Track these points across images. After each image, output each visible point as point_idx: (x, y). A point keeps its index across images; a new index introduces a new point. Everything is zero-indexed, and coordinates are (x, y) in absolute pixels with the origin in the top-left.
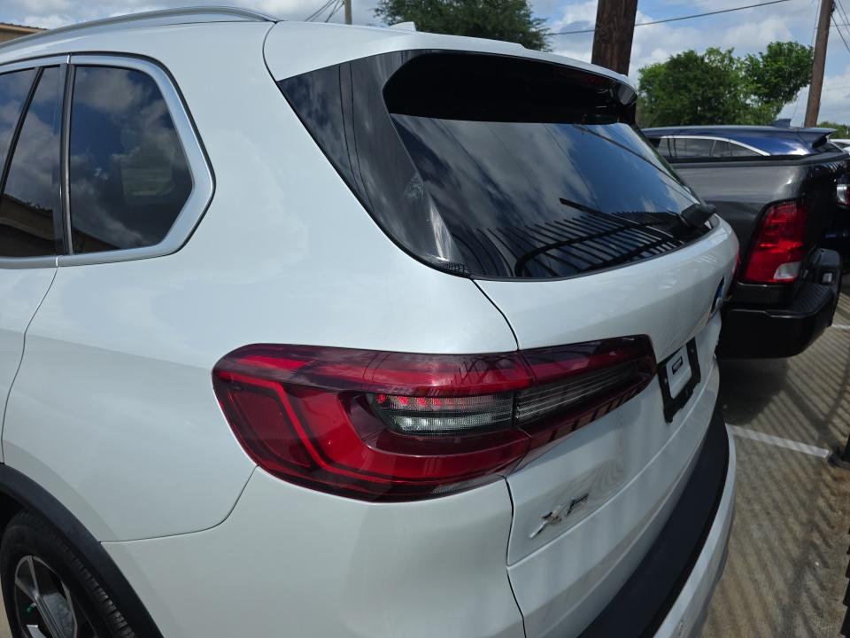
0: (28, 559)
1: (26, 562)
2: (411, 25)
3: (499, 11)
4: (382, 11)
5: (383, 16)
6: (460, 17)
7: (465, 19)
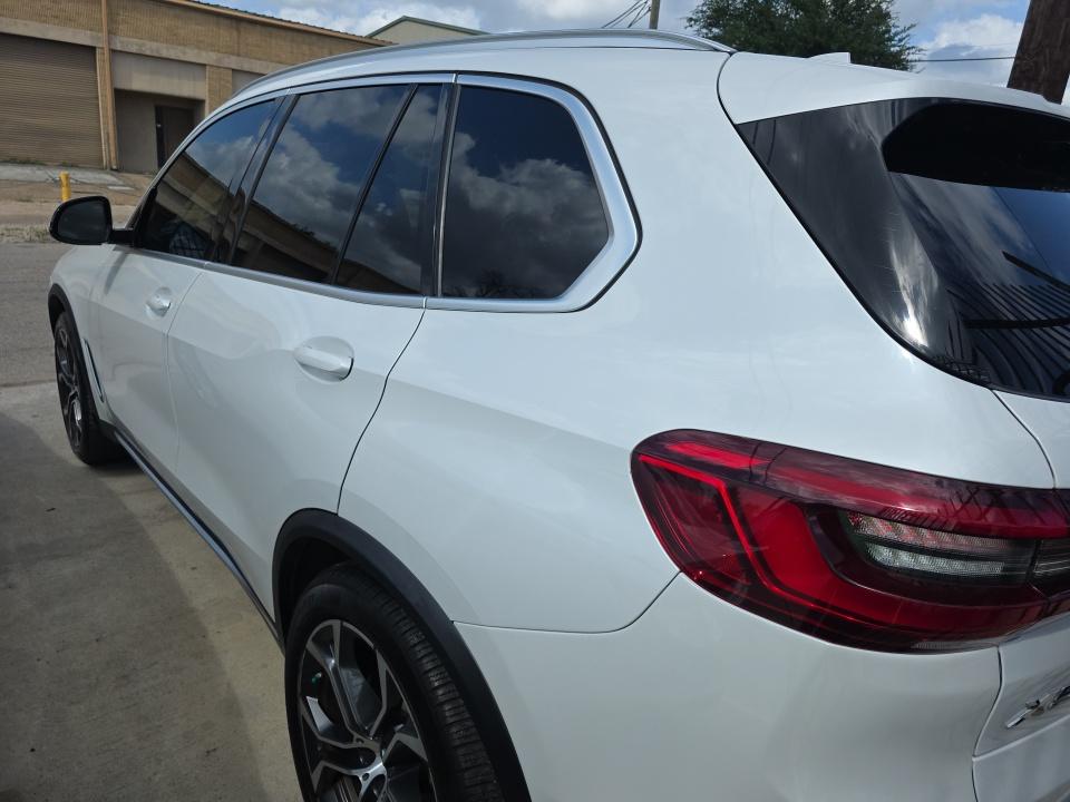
0: (336, 624)
1: (331, 627)
2: (847, 55)
3: (851, 26)
4: (696, 21)
5: (696, 28)
6: (798, 32)
7: (805, 35)
